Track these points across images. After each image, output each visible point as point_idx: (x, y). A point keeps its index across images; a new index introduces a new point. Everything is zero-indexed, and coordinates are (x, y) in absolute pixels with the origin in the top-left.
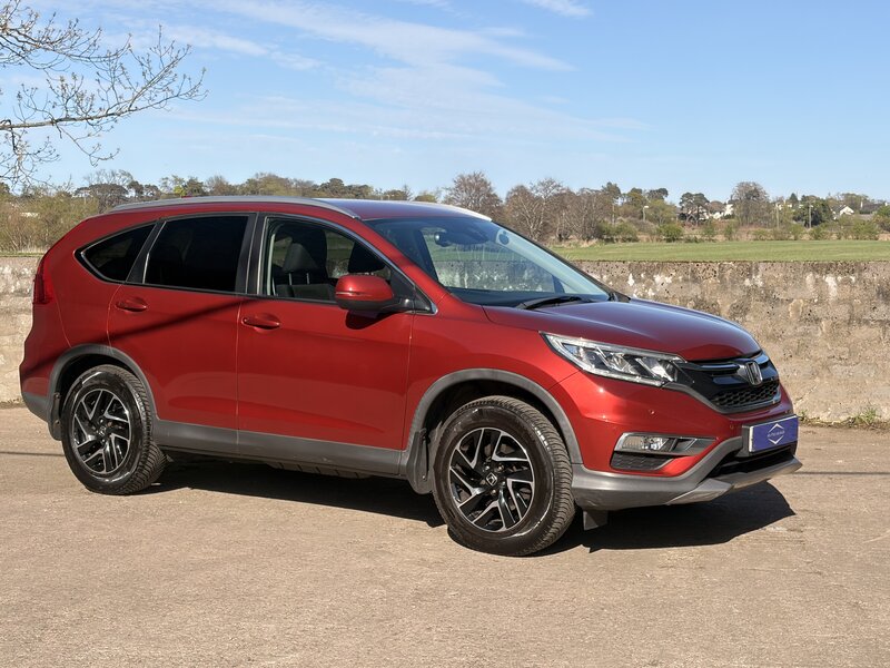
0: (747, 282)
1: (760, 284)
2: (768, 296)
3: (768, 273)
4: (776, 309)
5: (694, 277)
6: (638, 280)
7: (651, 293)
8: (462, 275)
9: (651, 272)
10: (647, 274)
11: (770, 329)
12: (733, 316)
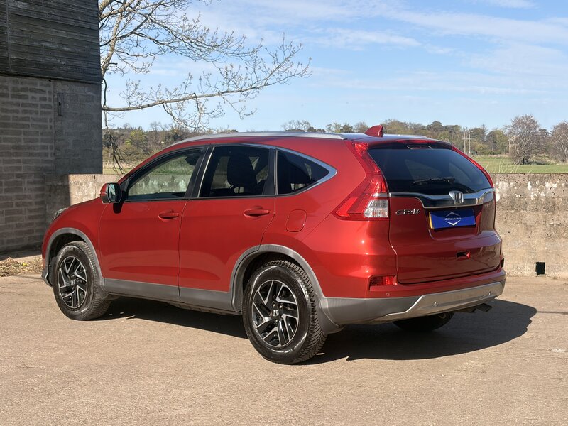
6: (534, 186)
7: (543, 194)
10: (540, 182)
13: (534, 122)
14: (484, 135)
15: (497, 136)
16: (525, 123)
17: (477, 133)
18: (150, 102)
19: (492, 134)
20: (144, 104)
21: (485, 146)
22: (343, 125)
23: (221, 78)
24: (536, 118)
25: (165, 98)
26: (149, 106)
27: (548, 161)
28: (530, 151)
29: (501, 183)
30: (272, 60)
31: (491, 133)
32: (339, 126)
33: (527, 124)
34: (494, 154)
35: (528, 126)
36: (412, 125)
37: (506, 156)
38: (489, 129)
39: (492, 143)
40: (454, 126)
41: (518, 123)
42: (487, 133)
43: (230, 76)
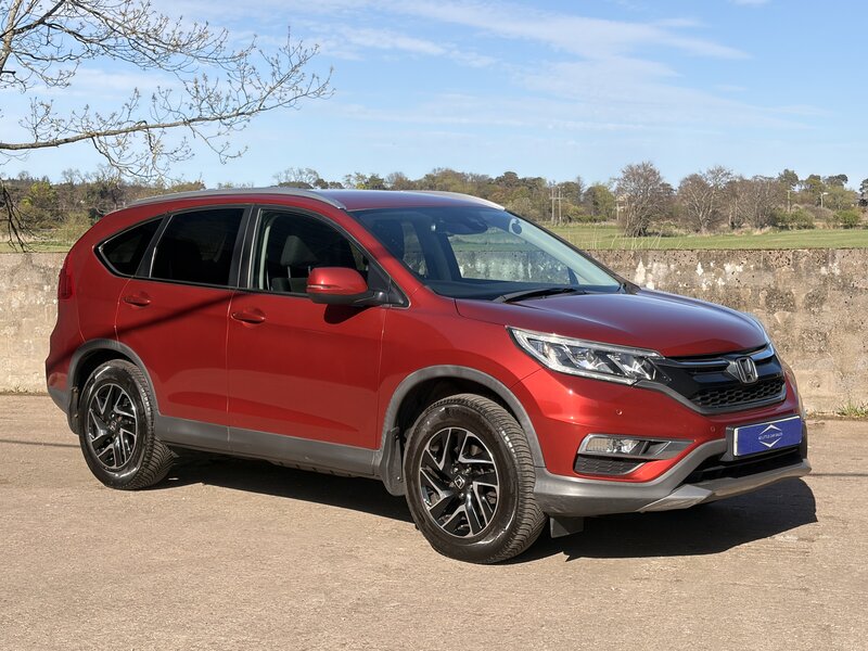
0: (823, 270)
1: (837, 272)
2: (845, 285)
3: (846, 261)
4: (854, 299)
5: (766, 265)
6: (707, 269)
7: (720, 282)
8: (525, 265)
9: (721, 259)
10: (717, 263)
11: (848, 321)
12: (809, 306)
13: (654, 173)
14: (579, 194)
15: (599, 194)
16: (641, 175)
17: (570, 189)
18: (70, 135)
19: (592, 191)
20: (61, 137)
21: (581, 209)
22: (369, 176)
23: (188, 99)
24: (657, 167)
25: (95, 127)
26: (67, 141)
27: (675, 231)
28: (648, 216)
29: (655, 265)
30: (271, 70)
31: (589, 189)
32: (363, 177)
33: (644, 176)
34: (595, 221)
35: (646, 179)
36: (474, 177)
37: (614, 224)
38: (587, 184)
39: (591, 205)
40: (534, 180)
41: (633, 174)
42: (584, 190)
43: (202, 94)
